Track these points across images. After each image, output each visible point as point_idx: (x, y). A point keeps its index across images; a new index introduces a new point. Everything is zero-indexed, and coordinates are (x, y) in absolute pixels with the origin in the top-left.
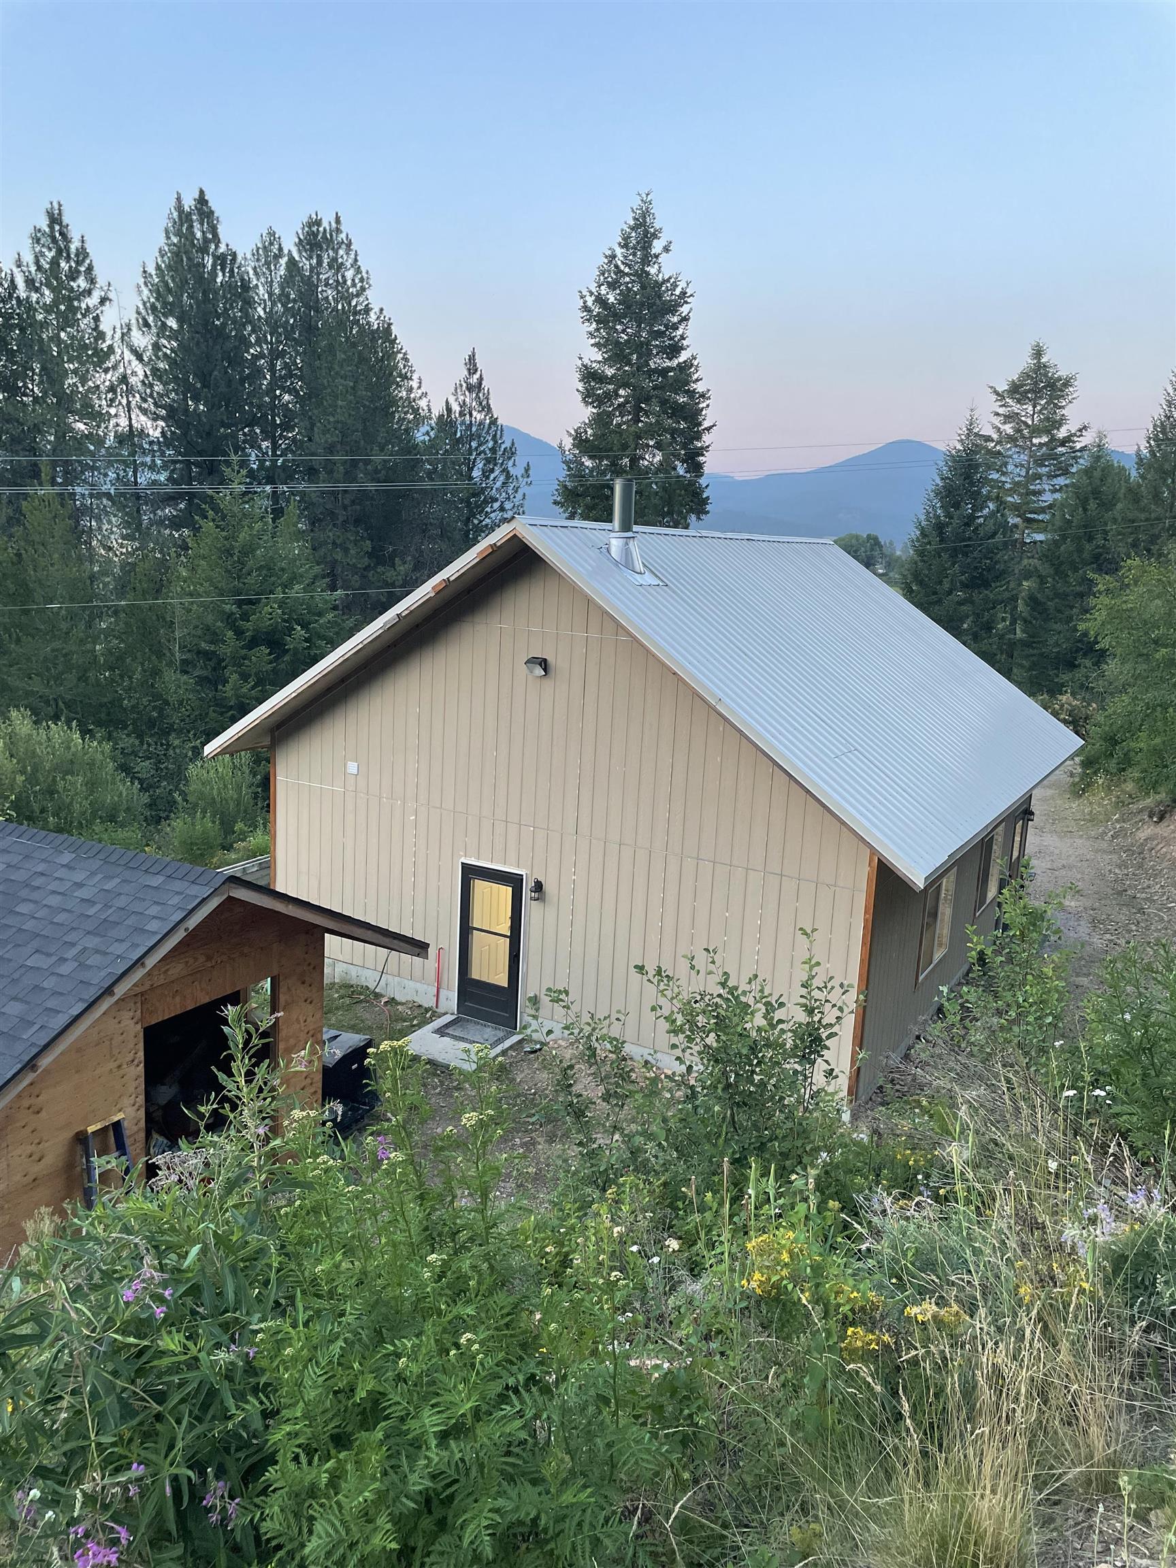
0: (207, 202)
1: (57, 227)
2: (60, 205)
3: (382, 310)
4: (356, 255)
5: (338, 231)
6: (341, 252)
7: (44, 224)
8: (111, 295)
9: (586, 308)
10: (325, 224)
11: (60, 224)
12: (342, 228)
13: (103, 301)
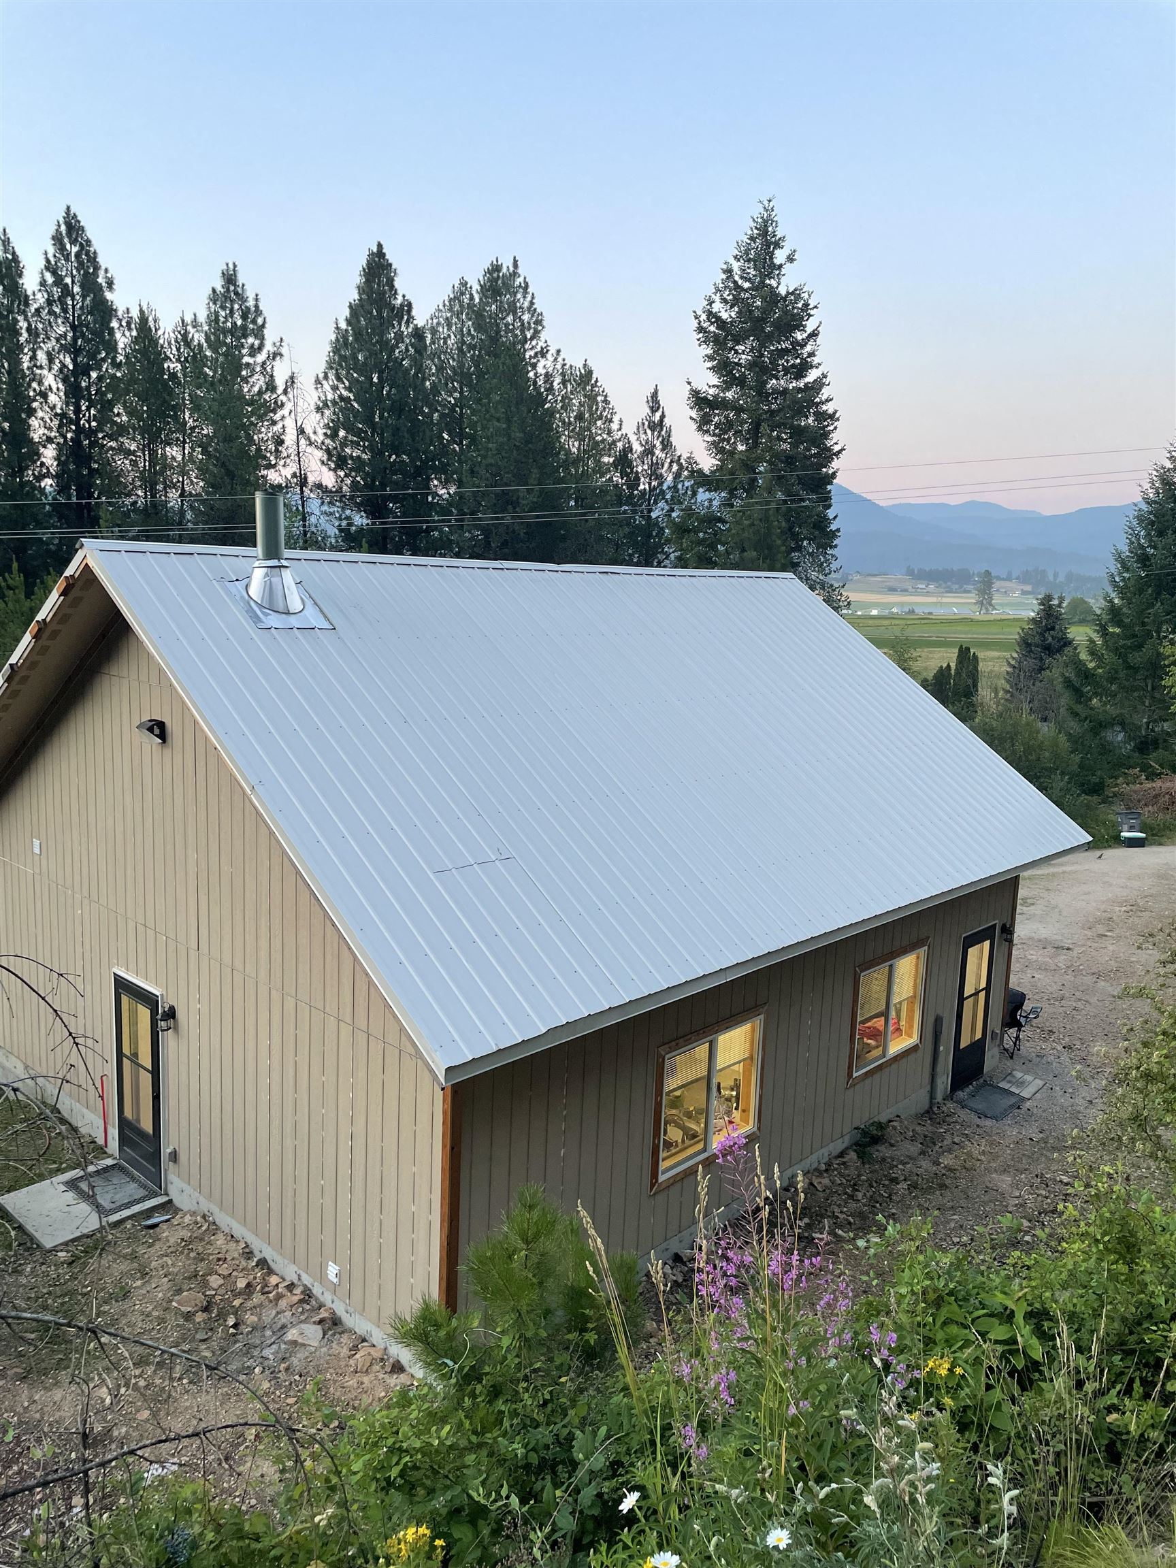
0: (384, 255)
1: (232, 288)
2: (235, 266)
3: (558, 352)
4: (533, 298)
5: (515, 274)
6: (519, 296)
7: (219, 285)
8: (284, 351)
9: (700, 329)
10: (504, 270)
11: (235, 285)
12: (520, 271)
13: (276, 355)
